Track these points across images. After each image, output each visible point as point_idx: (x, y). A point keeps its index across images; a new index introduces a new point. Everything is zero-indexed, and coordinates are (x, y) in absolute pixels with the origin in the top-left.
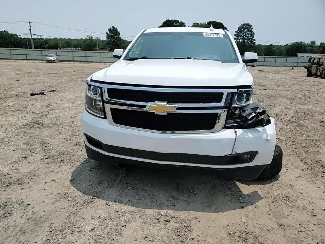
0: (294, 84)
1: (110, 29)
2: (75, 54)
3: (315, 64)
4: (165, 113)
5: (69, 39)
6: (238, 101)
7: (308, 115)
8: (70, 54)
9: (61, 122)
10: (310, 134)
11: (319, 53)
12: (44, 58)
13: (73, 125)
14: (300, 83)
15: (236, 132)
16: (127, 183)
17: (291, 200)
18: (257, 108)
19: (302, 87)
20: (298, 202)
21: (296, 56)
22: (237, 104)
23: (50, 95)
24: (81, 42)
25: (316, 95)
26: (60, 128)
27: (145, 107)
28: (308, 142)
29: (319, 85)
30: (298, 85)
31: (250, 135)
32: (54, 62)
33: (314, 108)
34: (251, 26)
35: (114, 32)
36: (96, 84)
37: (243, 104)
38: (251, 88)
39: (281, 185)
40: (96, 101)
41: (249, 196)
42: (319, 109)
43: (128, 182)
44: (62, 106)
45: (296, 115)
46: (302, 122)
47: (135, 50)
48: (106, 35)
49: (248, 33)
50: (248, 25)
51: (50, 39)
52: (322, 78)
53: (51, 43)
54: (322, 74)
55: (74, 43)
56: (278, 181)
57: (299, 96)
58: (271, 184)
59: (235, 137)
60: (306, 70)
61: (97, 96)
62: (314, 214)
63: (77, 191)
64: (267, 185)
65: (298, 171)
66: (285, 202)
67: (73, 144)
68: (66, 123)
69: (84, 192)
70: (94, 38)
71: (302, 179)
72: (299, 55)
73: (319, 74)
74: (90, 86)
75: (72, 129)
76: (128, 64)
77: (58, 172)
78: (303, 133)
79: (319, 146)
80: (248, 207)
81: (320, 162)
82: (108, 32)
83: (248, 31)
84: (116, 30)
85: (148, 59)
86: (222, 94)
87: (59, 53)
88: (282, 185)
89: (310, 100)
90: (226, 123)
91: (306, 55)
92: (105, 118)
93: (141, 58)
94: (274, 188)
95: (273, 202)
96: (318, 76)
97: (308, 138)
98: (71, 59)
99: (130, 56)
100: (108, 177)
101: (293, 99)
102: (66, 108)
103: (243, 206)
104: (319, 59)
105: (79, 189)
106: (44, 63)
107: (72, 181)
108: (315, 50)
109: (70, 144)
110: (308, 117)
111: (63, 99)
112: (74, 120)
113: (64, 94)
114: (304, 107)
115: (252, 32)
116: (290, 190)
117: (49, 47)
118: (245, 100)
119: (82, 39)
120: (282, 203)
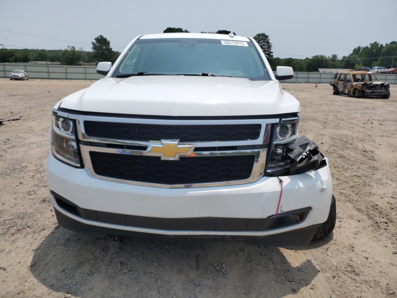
0: (322, 104)
1: (98, 38)
2: (51, 69)
3: (341, 81)
4: (176, 158)
5: (43, 50)
6: (281, 136)
7: (347, 142)
8: (45, 69)
9: (23, 165)
10: (355, 167)
11: (341, 68)
12: (8, 74)
13: (41, 170)
14: (328, 103)
15: (281, 181)
16: (121, 263)
17: (357, 271)
18: (307, 144)
19: (332, 108)
20: (366, 273)
21: (318, 71)
22: (280, 140)
23: (10, 125)
24: (60, 54)
25: (348, 117)
26: (22, 174)
27: (145, 148)
28: (355, 180)
29: (349, 104)
30: (327, 105)
31: (301, 184)
32: (22, 79)
33: (350, 134)
34: (267, 37)
35: (102, 42)
36: (66, 115)
37: (288, 139)
38: (297, 116)
39: (338, 247)
40: (67, 140)
41: (299, 269)
42: (356, 135)
43: (123, 259)
44: (27, 141)
45: (333, 144)
46: (341, 152)
47: (128, 63)
48: (92, 46)
49: (264, 45)
50: (263, 35)
51: (17, 50)
52: (351, 96)
53: (18, 55)
54: (349, 92)
55: (50, 55)
56: (332, 242)
57: (331, 118)
58: (325, 247)
59: (280, 189)
60: (332, 87)
61: (69, 132)
62: (391, 292)
63: (40, 284)
64: (320, 249)
65: (354, 224)
66: (350, 275)
67: (39, 201)
68: (31, 167)
69: (51, 287)
70: (76, 49)
71: (362, 235)
72: (321, 70)
73: (346, 92)
74: (58, 117)
75: (39, 176)
76: (117, 83)
77: (10, 251)
78: (346, 166)
79: (370, 184)
80: (301, 290)
81: (376, 207)
82: (95, 41)
83: (264, 42)
84: (105, 40)
85: (147, 75)
86: (259, 126)
87: (29, 69)
88: (340, 247)
89: (344, 123)
90: (266, 168)
91: (328, 70)
92: (82, 166)
93: (137, 73)
94: (329, 253)
95: (334, 277)
96: (345, 94)
97: (354, 174)
98: (46, 75)
99: (121, 71)
100: (92, 254)
101: (325, 123)
102: (33, 143)
103: (295, 287)
104: (346, 75)
105: (43, 281)
106: (7, 81)
107: (33, 267)
108: (337, 65)
109: (35, 201)
110: (347, 145)
111: (30, 130)
112: (44, 161)
113: (32, 124)
114: (340, 132)
115: (268, 43)
116: (351, 255)
117: (16, 61)
118: (290, 133)
119: (61, 50)
120: (346, 278)
